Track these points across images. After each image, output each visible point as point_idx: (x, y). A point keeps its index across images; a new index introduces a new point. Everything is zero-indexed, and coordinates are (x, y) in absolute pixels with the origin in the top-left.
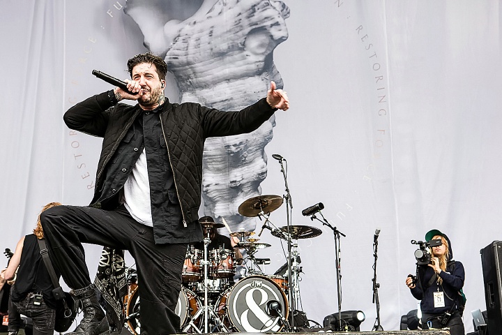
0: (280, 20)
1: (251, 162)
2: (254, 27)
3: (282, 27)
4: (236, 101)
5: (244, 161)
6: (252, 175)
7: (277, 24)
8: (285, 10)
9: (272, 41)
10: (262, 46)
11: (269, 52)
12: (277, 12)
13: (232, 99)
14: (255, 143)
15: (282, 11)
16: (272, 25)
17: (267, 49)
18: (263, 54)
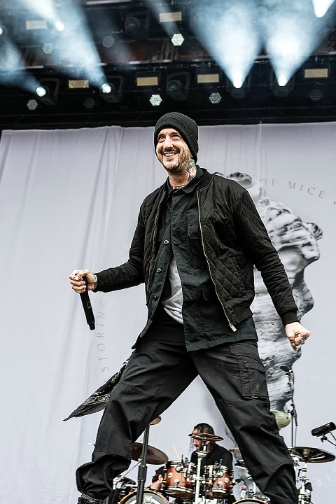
0: (313, 241)
1: (277, 379)
2: (285, 245)
3: (314, 247)
4: (264, 315)
5: (270, 377)
6: (278, 393)
7: (309, 244)
8: (317, 232)
9: (303, 260)
10: (293, 263)
11: (300, 270)
12: (309, 233)
13: (260, 313)
14: (282, 360)
15: (315, 232)
16: (304, 245)
17: (298, 267)
18: (294, 271)
